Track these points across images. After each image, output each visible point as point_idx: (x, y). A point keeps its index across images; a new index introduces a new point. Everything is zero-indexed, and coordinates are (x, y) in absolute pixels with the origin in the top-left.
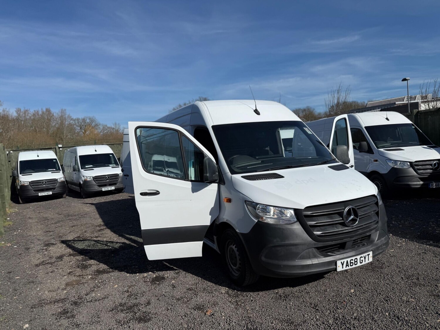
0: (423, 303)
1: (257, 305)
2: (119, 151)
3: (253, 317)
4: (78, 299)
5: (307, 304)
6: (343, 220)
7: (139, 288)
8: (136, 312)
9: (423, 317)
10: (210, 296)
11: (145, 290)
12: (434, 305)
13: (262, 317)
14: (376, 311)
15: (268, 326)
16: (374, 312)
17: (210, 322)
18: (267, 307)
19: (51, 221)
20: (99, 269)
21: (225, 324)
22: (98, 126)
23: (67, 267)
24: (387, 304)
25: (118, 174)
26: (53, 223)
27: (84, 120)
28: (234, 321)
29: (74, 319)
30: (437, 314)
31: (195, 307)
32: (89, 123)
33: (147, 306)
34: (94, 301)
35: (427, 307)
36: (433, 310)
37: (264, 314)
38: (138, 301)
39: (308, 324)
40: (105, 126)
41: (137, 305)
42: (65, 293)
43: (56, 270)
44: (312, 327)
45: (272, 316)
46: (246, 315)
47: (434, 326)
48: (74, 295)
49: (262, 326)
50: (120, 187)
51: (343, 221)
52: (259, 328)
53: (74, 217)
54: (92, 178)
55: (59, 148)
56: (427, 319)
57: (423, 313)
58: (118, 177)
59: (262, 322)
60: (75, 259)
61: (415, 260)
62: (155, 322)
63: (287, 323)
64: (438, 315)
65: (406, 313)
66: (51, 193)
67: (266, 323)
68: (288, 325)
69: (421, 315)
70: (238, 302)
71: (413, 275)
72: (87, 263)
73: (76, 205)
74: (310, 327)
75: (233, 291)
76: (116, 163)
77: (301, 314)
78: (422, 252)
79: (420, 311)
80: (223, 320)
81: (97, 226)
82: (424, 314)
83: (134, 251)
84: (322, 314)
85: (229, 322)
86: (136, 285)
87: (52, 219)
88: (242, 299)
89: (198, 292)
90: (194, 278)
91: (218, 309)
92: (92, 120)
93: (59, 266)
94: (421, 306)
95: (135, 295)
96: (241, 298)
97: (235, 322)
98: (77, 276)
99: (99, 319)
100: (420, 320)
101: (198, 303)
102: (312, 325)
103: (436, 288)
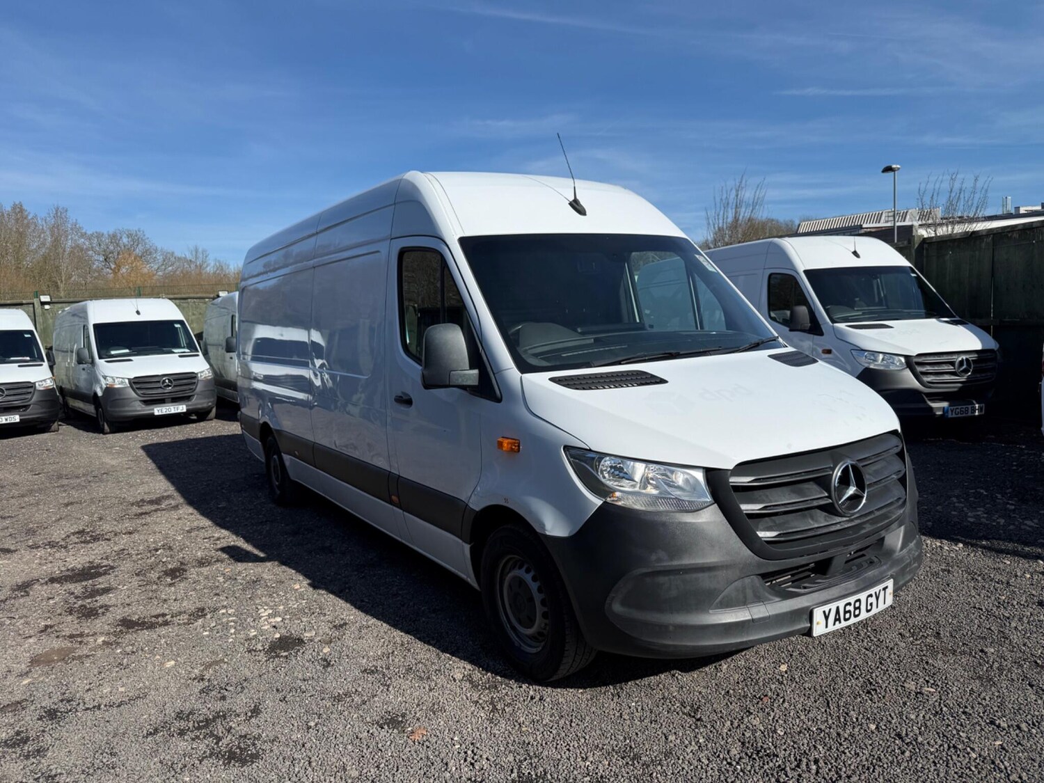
0: (956, 698)
1: (546, 710)
2: (200, 316)
3: (535, 743)
4: (62, 701)
5: (673, 705)
6: (829, 497)
7: (234, 669)
8: (221, 734)
9: (961, 734)
10: (424, 688)
11: (248, 674)
12: (983, 702)
13: (558, 744)
14: (845, 720)
15: (574, 768)
16: (840, 723)
17: (421, 759)
18: (572, 715)
19: (11, 490)
20: (128, 616)
21: (461, 764)
22: (151, 253)
23: (39, 611)
24: (870, 702)
25: (196, 372)
26: (16, 493)
27: (114, 238)
28: (485, 757)
29: (43, 761)
30: (993, 726)
31: (382, 718)
32: (127, 247)
33: (251, 717)
34: (106, 706)
35: (966, 707)
36: (982, 714)
37: (564, 734)
38: (225, 705)
39: (679, 759)
40: (168, 255)
41: (224, 717)
42: (24, 685)
43: (8, 622)
44: (688, 767)
45: (586, 739)
46: (516, 739)
47: (988, 758)
48: (51, 689)
49: (560, 767)
50: (200, 406)
51: (831, 501)
52: (551, 775)
53: (75, 481)
54: (127, 381)
55: (43, 303)
56: (969, 739)
57: (959, 723)
58: (196, 381)
59: (559, 757)
60: (65, 590)
61: (926, 589)
62: (270, 763)
63: (622, 758)
64: (995, 727)
65: (918, 723)
66: (16, 418)
67: (569, 760)
68: (627, 763)
69: (955, 728)
70: (496, 704)
71: (924, 625)
72: (96, 601)
73: (83, 449)
74: (683, 768)
75: (484, 672)
76: (191, 346)
77: (660, 733)
78: (942, 569)
79: (951, 718)
80: (456, 752)
81: (132, 504)
82: (962, 725)
83: (227, 570)
84: (711, 732)
85: (473, 758)
86: (226, 660)
87: (14, 484)
88: (507, 694)
89: (390, 678)
90: (383, 640)
91: (442, 723)
92: (136, 239)
93: (17, 609)
94: (952, 705)
95: (221, 688)
96: (504, 691)
97: (487, 759)
98: (65, 636)
99: (115, 759)
100: (953, 742)
101: (390, 708)
102: (687, 763)
103: (984, 657)
